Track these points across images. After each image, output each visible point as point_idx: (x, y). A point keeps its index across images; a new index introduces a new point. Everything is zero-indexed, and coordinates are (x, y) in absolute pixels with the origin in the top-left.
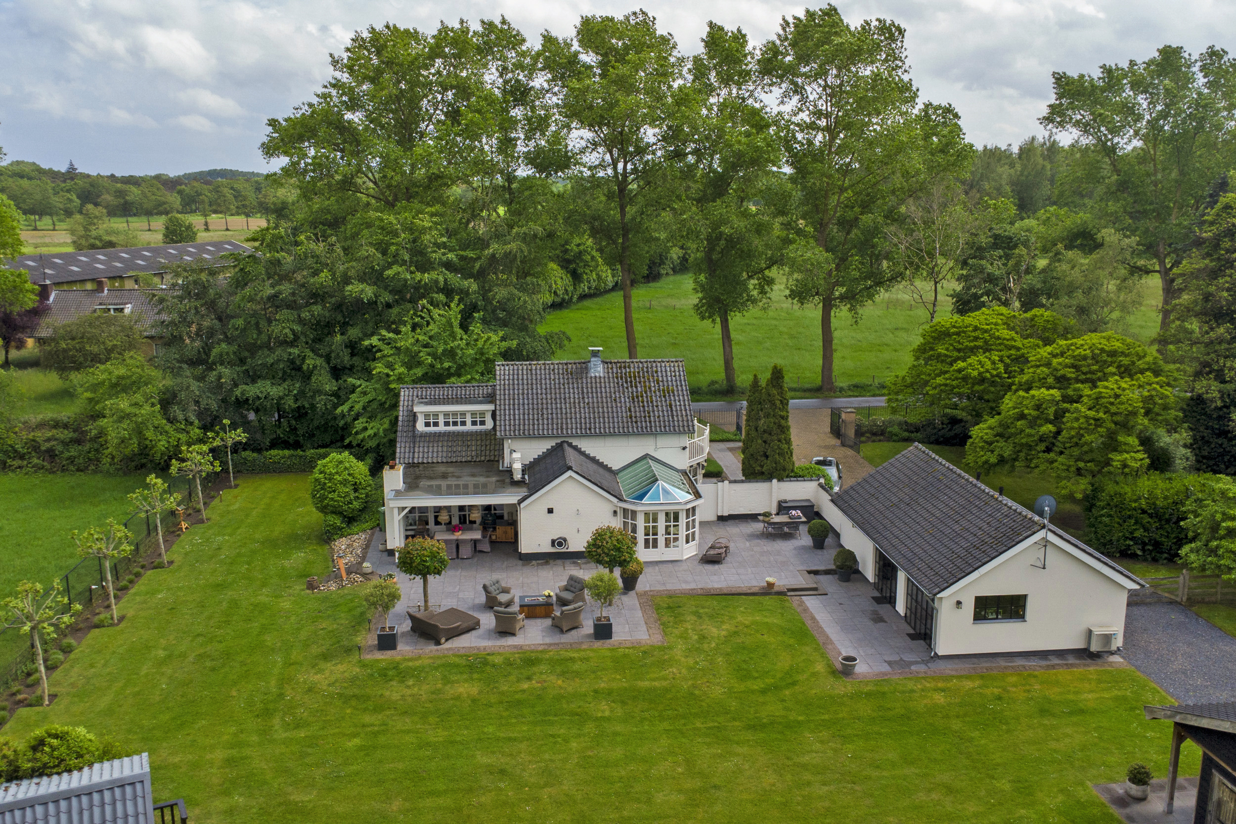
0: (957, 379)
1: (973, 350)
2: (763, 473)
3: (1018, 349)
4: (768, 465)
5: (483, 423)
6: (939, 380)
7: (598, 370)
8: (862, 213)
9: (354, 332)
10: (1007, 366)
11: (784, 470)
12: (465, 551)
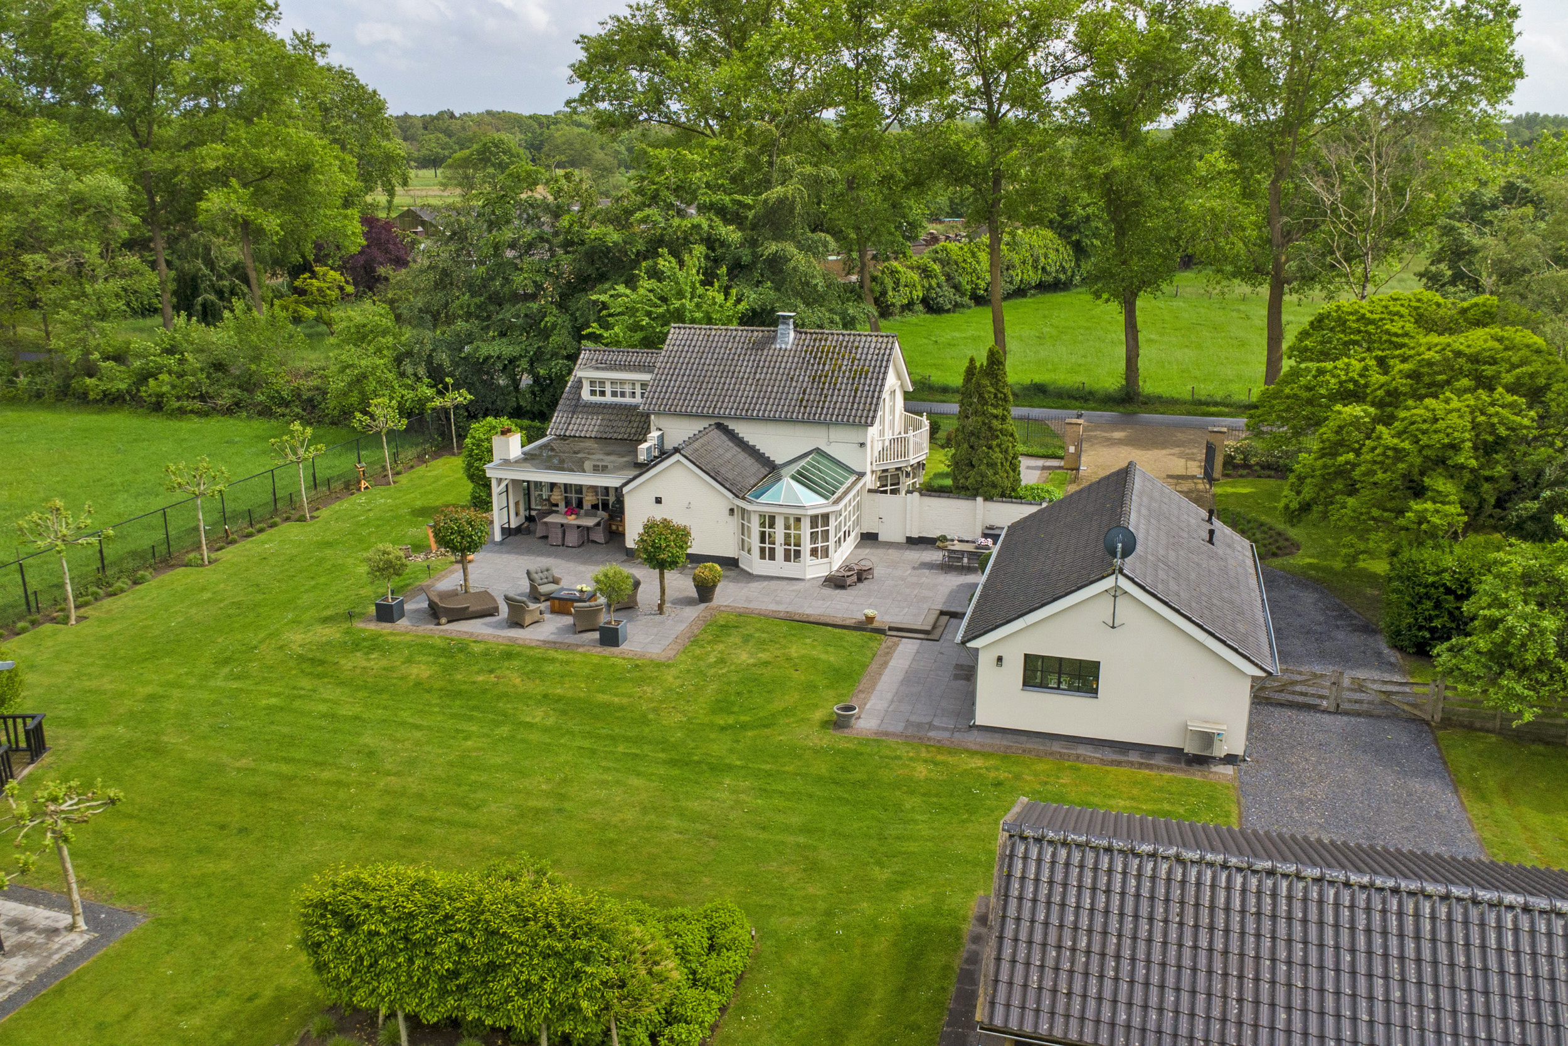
7: (785, 341)
11: (995, 486)
12: (572, 538)
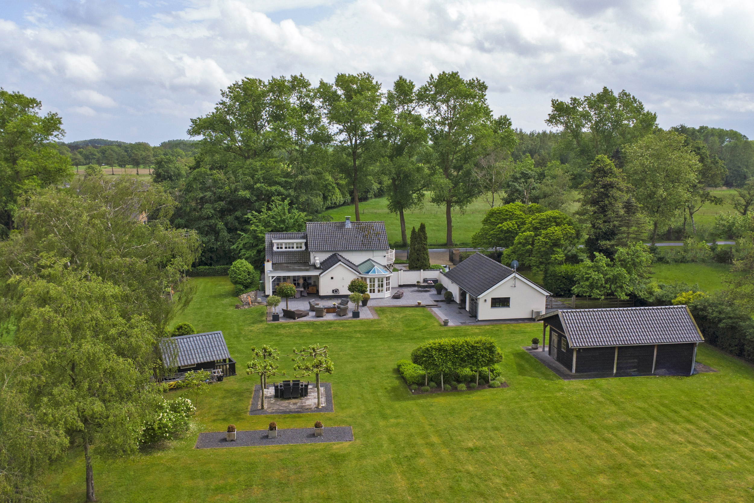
0: (498, 231)
1: (506, 220)
2: (417, 267)
3: (523, 219)
4: (419, 264)
5: (301, 247)
6: (492, 232)
7: (349, 225)
8: (464, 163)
9: (238, 213)
10: (518, 226)
11: (426, 266)
12: (297, 295)
